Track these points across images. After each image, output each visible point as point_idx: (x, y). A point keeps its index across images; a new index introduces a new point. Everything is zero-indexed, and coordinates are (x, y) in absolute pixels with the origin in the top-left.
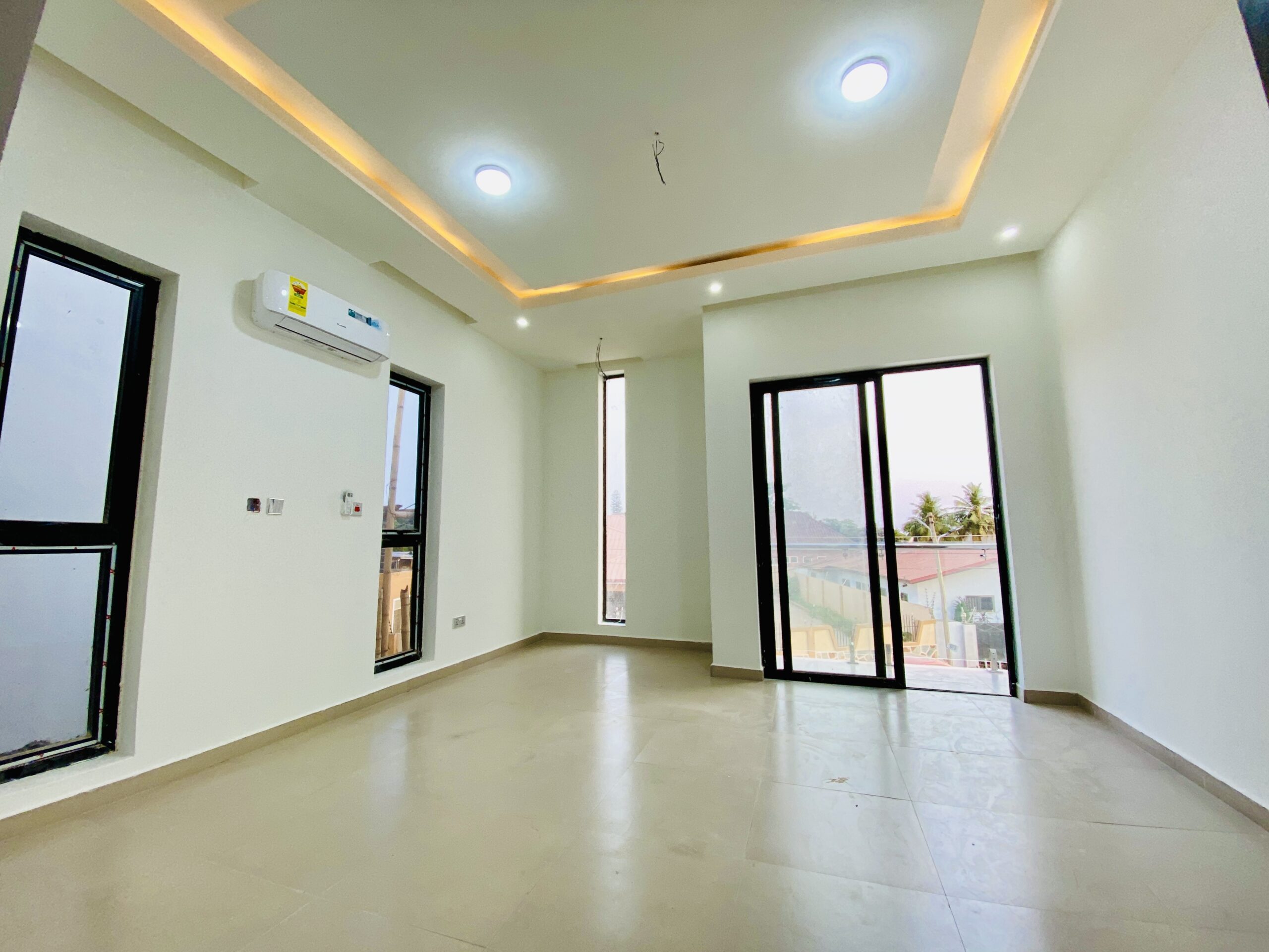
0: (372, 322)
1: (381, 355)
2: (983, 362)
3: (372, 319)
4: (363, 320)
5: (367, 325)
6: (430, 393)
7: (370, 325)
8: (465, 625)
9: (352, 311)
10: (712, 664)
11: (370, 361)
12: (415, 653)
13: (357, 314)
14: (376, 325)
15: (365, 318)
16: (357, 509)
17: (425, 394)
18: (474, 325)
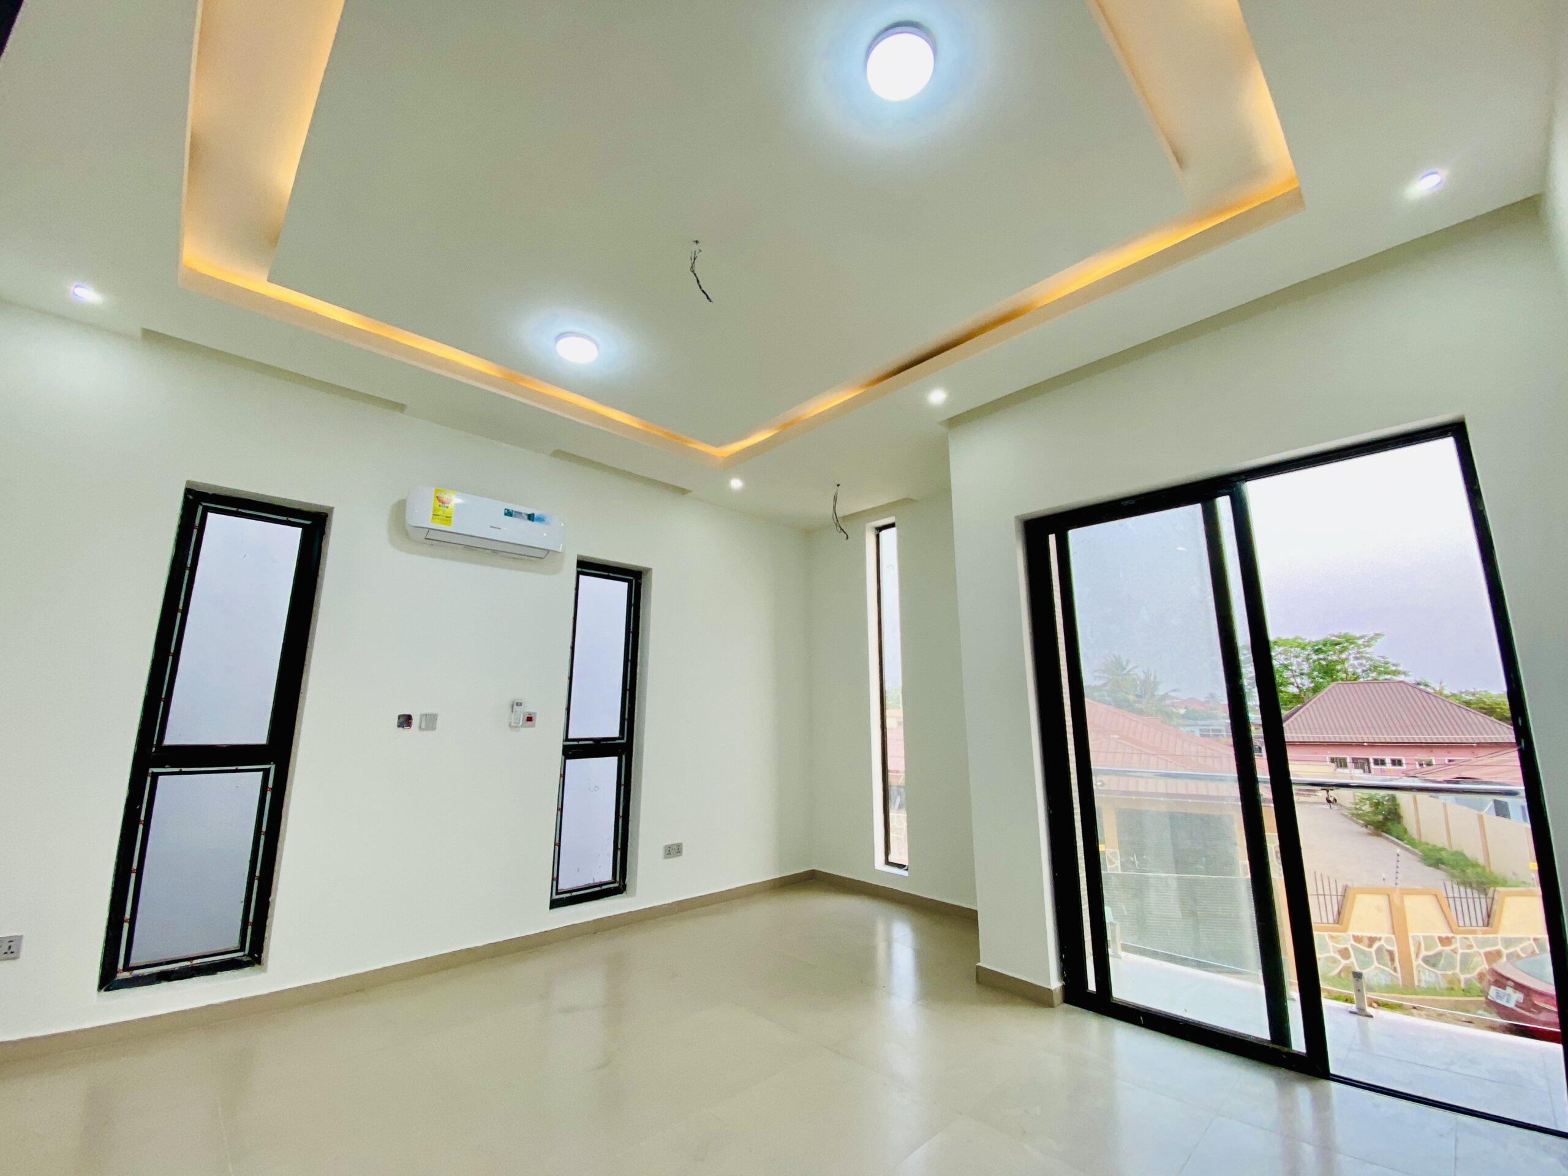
0: (535, 517)
1: (548, 551)
2: (1457, 430)
3: (536, 515)
4: (523, 517)
5: (530, 522)
6: (640, 578)
7: (533, 521)
8: (681, 855)
9: (508, 510)
10: (978, 964)
12: (616, 885)
13: (516, 512)
14: (541, 520)
15: (526, 514)
16: (530, 719)
17: (634, 581)
18: (689, 494)
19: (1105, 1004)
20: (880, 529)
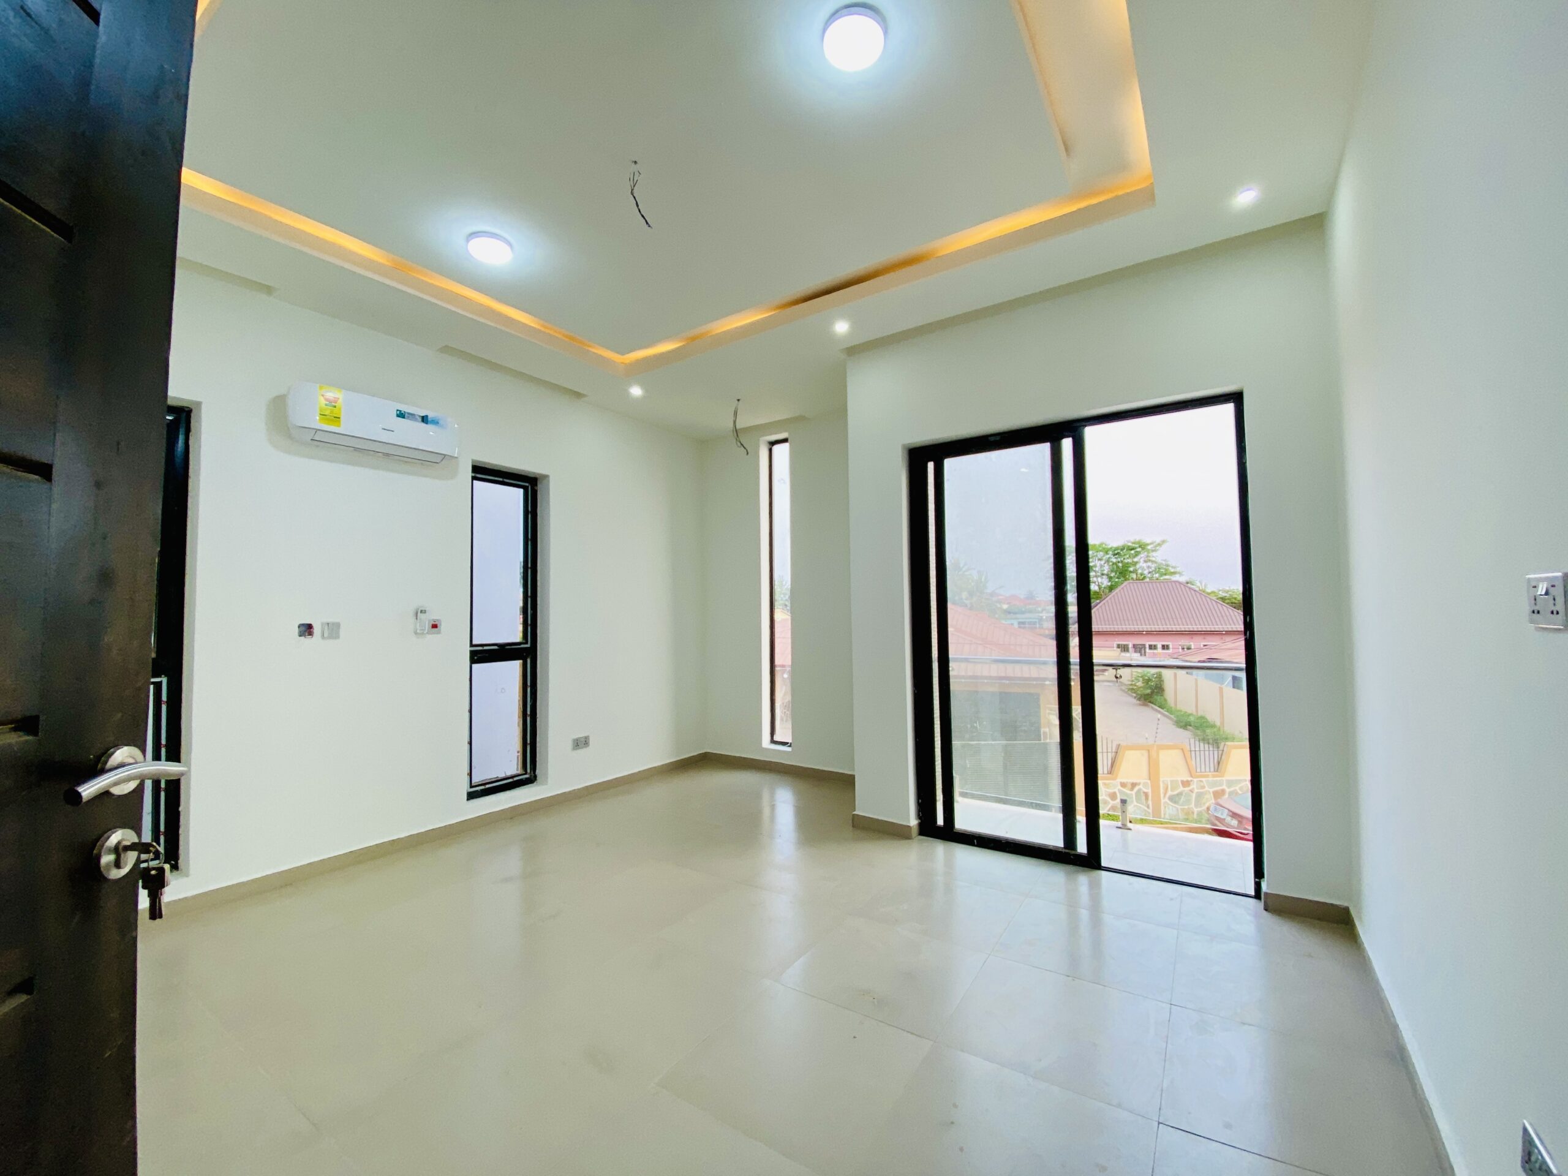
0: (429, 419)
1: (445, 455)
3: (429, 417)
4: (417, 419)
5: (423, 425)
6: (536, 485)
7: (427, 424)
8: (588, 746)
9: (400, 411)
10: (855, 813)
11: (437, 463)
12: (526, 776)
13: (409, 413)
14: (435, 422)
15: (420, 416)
16: (435, 626)
17: (530, 487)
19: (949, 834)
20: (773, 443)
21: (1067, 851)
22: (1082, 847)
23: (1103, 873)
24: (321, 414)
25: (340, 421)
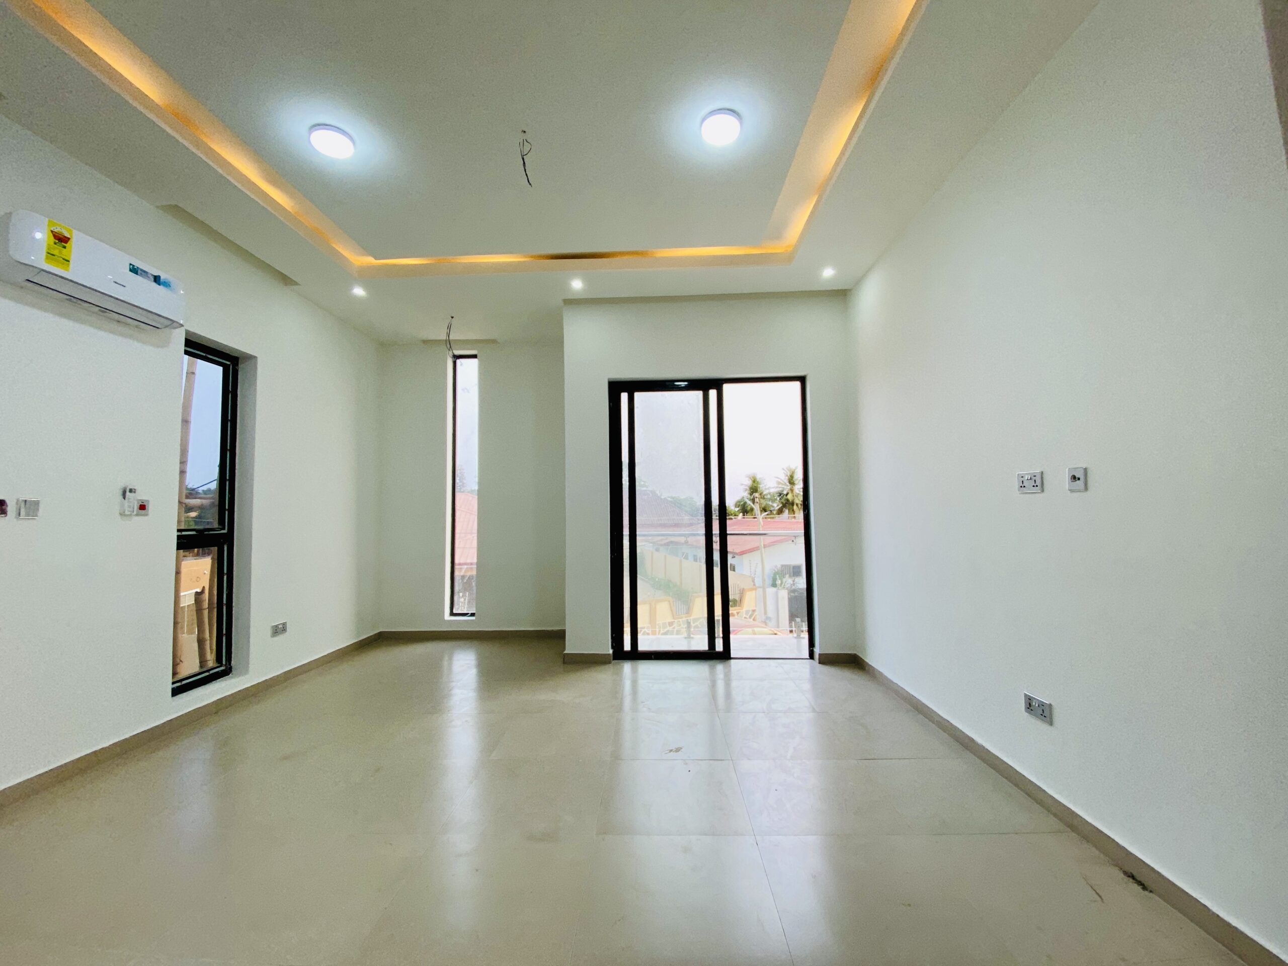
0: (161, 280)
1: (173, 321)
2: (802, 380)
3: (162, 278)
4: (149, 277)
5: (154, 284)
6: (238, 365)
7: (159, 285)
8: (286, 632)
9: (133, 266)
10: (565, 652)
11: (158, 328)
12: (222, 668)
13: (141, 270)
14: (167, 284)
15: (152, 275)
16: (142, 507)
17: (231, 366)
18: (295, 287)
19: (636, 655)
20: (456, 357)
21: (711, 651)
22: (719, 647)
23: (732, 661)
24: (48, 253)
25: (69, 265)
